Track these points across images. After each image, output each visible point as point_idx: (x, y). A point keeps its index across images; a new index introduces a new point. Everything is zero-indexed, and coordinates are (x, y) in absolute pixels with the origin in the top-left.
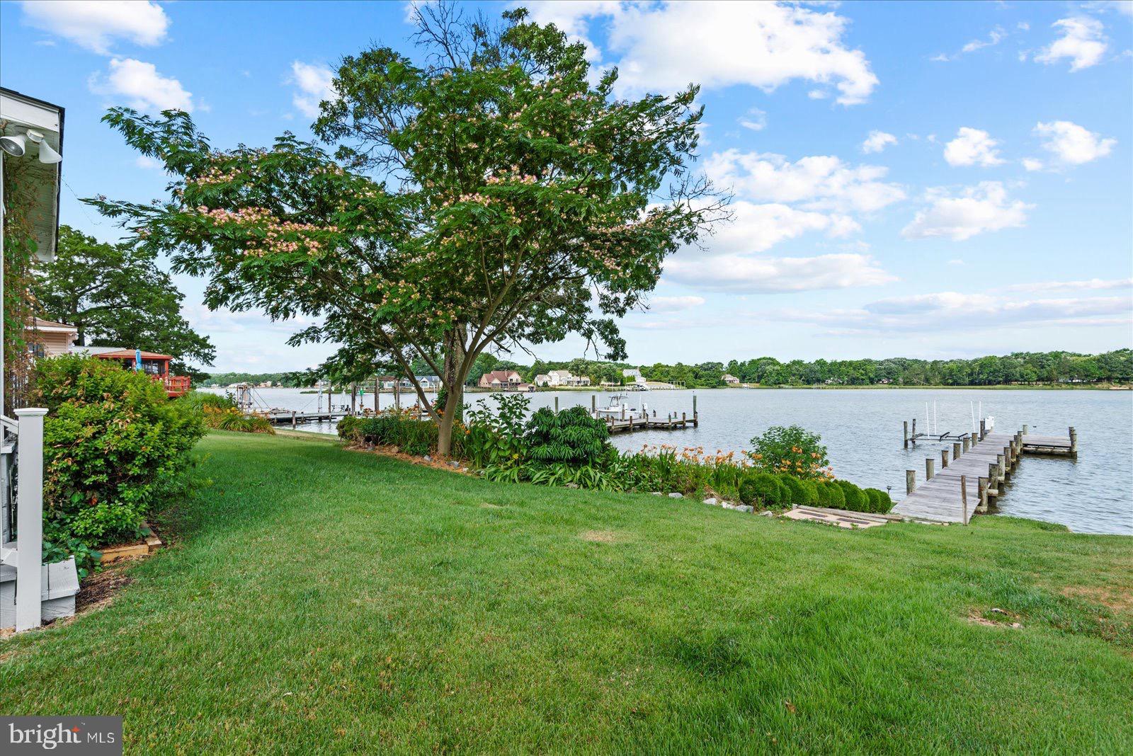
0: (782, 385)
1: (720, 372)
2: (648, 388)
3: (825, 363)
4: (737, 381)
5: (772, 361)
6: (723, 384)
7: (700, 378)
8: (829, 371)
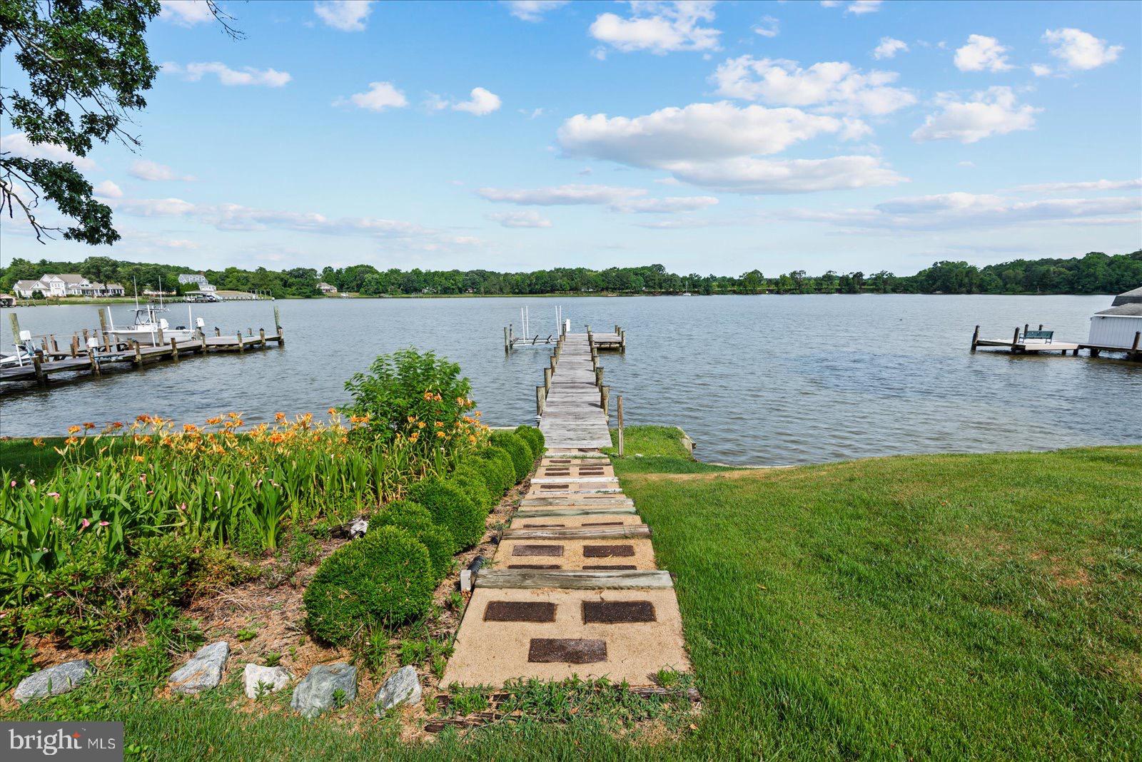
0: (382, 295)
1: (313, 280)
2: (219, 298)
3: (420, 273)
4: (335, 290)
5: (369, 269)
6: (318, 293)
7: (290, 286)
8: (425, 281)
